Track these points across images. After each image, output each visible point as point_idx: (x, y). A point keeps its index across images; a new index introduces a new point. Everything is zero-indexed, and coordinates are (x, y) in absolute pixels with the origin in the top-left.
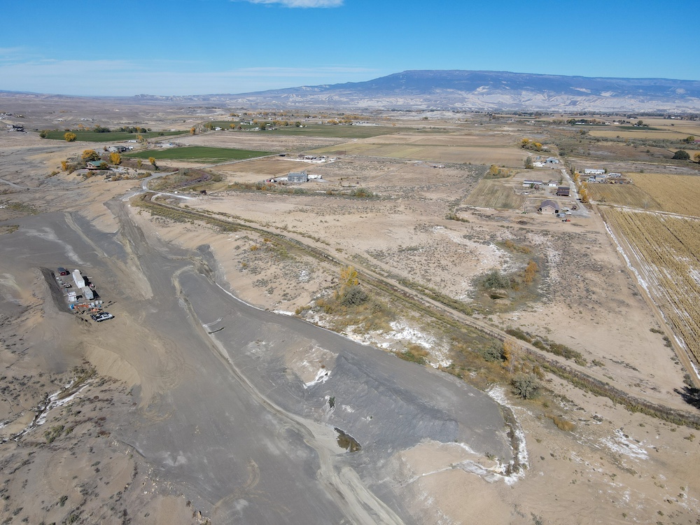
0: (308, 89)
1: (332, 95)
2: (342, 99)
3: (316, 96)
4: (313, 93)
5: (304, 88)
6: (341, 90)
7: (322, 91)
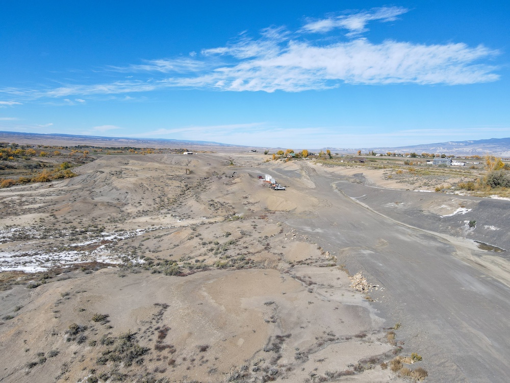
0: (454, 144)
1: (476, 148)
2: (485, 151)
3: (460, 149)
4: (458, 146)
5: (450, 143)
6: (485, 144)
7: (466, 145)
